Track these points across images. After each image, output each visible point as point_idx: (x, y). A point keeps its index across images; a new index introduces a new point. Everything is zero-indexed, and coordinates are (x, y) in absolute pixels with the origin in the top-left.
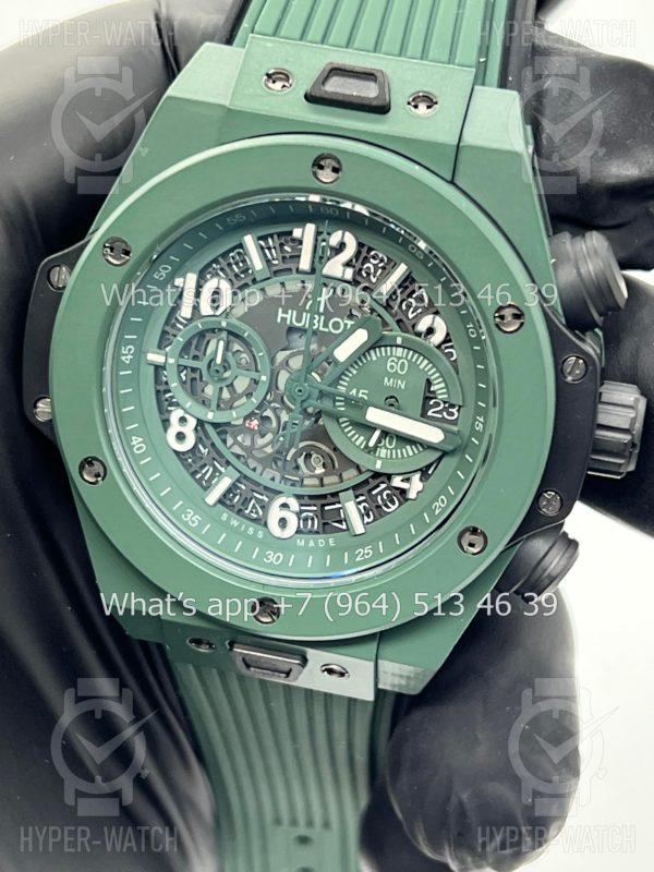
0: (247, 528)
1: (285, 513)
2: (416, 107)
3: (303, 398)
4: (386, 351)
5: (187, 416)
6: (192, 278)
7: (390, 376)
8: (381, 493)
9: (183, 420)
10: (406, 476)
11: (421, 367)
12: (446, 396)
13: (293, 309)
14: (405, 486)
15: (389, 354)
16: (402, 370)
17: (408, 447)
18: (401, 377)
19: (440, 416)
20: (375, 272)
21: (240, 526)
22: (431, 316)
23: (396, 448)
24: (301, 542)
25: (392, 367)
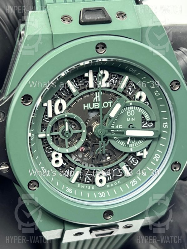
0: (88, 187)
1: (101, 178)
2: (119, 17)
3: (103, 134)
4: (126, 109)
5: (58, 153)
6: (50, 102)
7: (129, 117)
8: (131, 159)
9: (57, 155)
10: (142, 151)
11: (139, 111)
12: (149, 119)
13: (89, 103)
14: (142, 154)
15: (127, 110)
16: (133, 114)
17: (140, 141)
18: (133, 117)
19: (147, 126)
20: (115, 81)
21: (85, 187)
22: (140, 92)
23: (135, 142)
24: (108, 186)
25: (129, 114)
